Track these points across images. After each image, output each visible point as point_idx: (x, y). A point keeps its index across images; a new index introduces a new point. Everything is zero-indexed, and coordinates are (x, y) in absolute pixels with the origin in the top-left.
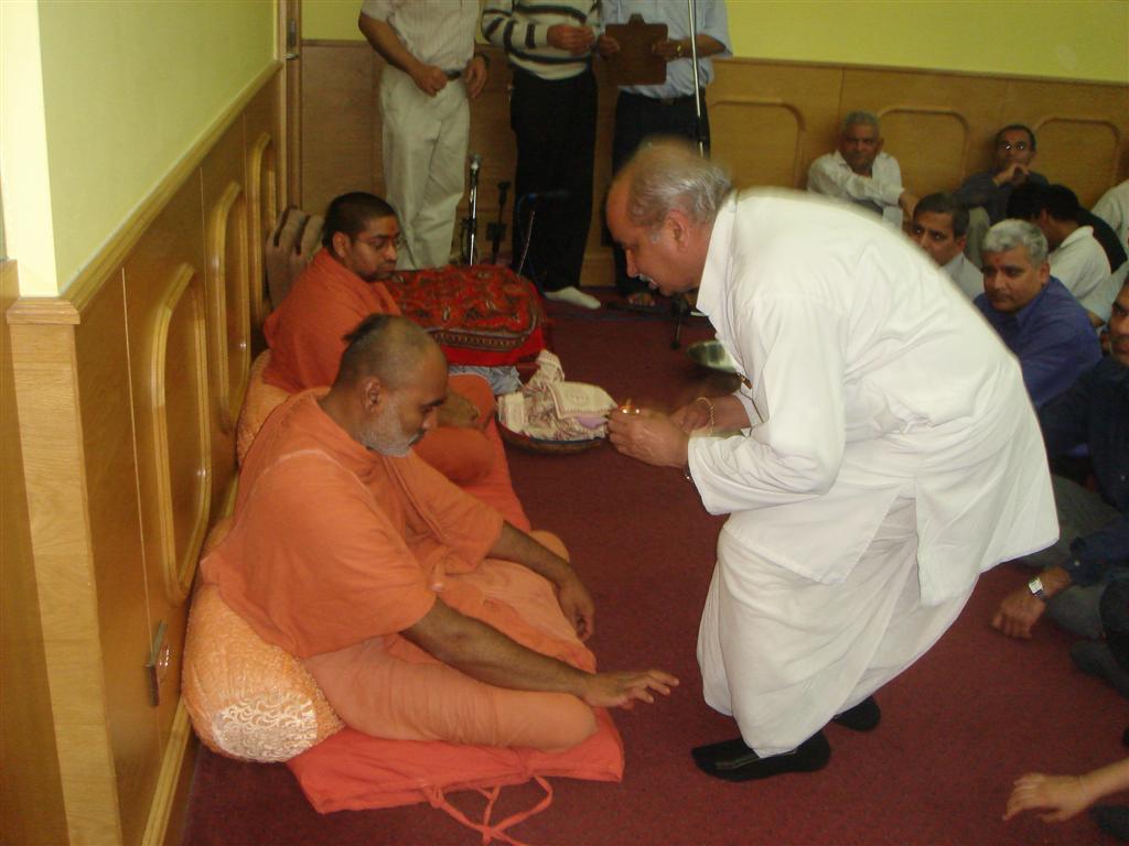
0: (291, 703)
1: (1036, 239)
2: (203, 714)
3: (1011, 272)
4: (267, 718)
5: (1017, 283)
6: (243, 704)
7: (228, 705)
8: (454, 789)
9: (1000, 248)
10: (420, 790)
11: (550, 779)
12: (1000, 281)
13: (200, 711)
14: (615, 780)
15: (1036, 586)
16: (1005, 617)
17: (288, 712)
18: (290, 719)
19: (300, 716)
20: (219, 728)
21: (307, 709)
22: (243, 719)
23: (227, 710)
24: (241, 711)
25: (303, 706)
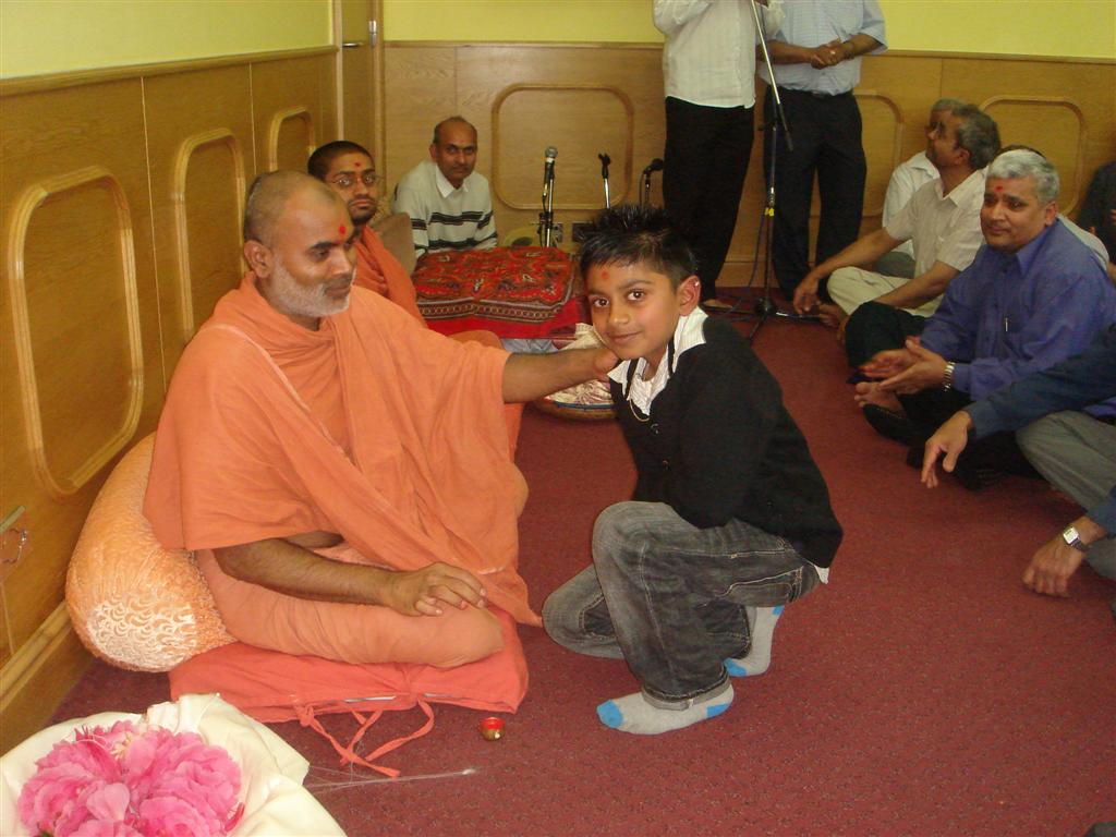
0: (167, 605)
1: (1048, 175)
2: (78, 612)
3: (1013, 204)
4: (140, 618)
5: (1018, 216)
6: (114, 601)
7: (101, 602)
8: (329, 710)
9: (1005, 176)
10: (290, 708)
11: (433, 705)
12: (999, 211)
13: (75, 608)
14: (509, 710)
15: (1071, 535)
16: (1037, 571)
17: (163, 613)
18: (164, 621)
19: (177, 620)
20: (94, 627)
21: (185, 613)
22: (117, 617)
23: (100, 606)
24: (113, 608)
25: (180, 610)
